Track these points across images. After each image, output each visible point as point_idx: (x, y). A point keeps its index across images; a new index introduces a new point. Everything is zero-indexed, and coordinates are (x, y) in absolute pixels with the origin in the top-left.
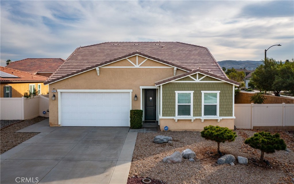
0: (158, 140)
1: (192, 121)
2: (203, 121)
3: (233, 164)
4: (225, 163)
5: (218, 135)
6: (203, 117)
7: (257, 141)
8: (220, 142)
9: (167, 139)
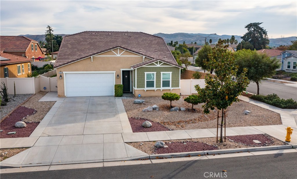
0: (137, 102)
1: (155, 90)
2: (161, 90)
3: (178, 111)
4: (174, 110)
5: (171, 97)
6: (162, 88)
7: (190, 99)
8: (172, 100)
9: (142, 101)
